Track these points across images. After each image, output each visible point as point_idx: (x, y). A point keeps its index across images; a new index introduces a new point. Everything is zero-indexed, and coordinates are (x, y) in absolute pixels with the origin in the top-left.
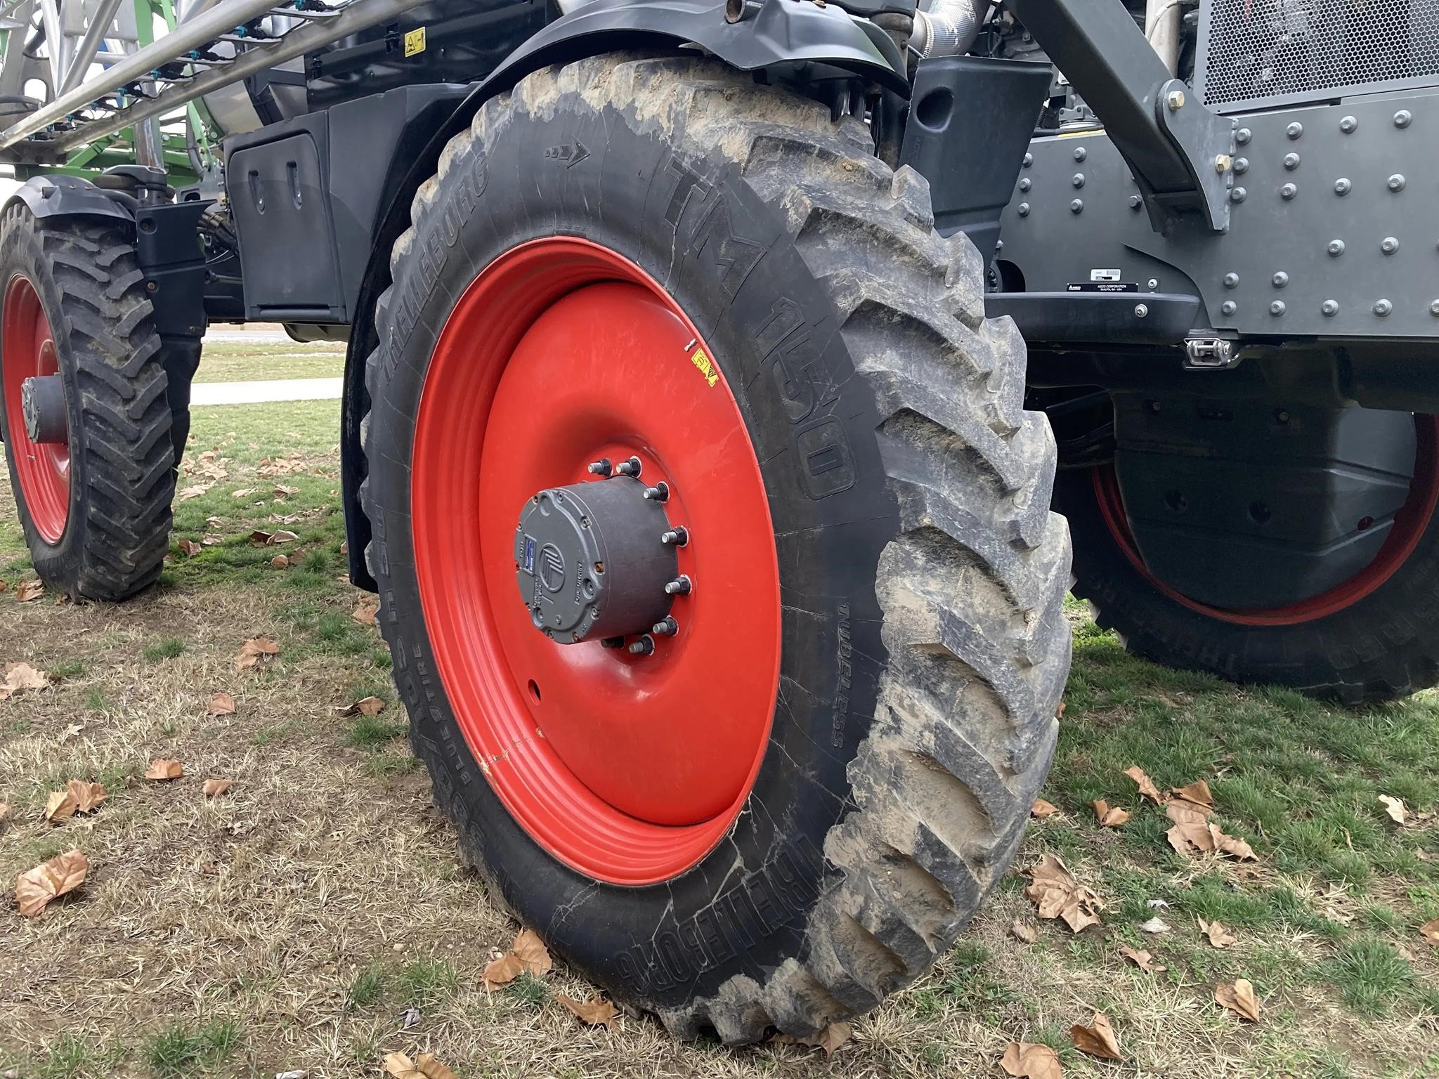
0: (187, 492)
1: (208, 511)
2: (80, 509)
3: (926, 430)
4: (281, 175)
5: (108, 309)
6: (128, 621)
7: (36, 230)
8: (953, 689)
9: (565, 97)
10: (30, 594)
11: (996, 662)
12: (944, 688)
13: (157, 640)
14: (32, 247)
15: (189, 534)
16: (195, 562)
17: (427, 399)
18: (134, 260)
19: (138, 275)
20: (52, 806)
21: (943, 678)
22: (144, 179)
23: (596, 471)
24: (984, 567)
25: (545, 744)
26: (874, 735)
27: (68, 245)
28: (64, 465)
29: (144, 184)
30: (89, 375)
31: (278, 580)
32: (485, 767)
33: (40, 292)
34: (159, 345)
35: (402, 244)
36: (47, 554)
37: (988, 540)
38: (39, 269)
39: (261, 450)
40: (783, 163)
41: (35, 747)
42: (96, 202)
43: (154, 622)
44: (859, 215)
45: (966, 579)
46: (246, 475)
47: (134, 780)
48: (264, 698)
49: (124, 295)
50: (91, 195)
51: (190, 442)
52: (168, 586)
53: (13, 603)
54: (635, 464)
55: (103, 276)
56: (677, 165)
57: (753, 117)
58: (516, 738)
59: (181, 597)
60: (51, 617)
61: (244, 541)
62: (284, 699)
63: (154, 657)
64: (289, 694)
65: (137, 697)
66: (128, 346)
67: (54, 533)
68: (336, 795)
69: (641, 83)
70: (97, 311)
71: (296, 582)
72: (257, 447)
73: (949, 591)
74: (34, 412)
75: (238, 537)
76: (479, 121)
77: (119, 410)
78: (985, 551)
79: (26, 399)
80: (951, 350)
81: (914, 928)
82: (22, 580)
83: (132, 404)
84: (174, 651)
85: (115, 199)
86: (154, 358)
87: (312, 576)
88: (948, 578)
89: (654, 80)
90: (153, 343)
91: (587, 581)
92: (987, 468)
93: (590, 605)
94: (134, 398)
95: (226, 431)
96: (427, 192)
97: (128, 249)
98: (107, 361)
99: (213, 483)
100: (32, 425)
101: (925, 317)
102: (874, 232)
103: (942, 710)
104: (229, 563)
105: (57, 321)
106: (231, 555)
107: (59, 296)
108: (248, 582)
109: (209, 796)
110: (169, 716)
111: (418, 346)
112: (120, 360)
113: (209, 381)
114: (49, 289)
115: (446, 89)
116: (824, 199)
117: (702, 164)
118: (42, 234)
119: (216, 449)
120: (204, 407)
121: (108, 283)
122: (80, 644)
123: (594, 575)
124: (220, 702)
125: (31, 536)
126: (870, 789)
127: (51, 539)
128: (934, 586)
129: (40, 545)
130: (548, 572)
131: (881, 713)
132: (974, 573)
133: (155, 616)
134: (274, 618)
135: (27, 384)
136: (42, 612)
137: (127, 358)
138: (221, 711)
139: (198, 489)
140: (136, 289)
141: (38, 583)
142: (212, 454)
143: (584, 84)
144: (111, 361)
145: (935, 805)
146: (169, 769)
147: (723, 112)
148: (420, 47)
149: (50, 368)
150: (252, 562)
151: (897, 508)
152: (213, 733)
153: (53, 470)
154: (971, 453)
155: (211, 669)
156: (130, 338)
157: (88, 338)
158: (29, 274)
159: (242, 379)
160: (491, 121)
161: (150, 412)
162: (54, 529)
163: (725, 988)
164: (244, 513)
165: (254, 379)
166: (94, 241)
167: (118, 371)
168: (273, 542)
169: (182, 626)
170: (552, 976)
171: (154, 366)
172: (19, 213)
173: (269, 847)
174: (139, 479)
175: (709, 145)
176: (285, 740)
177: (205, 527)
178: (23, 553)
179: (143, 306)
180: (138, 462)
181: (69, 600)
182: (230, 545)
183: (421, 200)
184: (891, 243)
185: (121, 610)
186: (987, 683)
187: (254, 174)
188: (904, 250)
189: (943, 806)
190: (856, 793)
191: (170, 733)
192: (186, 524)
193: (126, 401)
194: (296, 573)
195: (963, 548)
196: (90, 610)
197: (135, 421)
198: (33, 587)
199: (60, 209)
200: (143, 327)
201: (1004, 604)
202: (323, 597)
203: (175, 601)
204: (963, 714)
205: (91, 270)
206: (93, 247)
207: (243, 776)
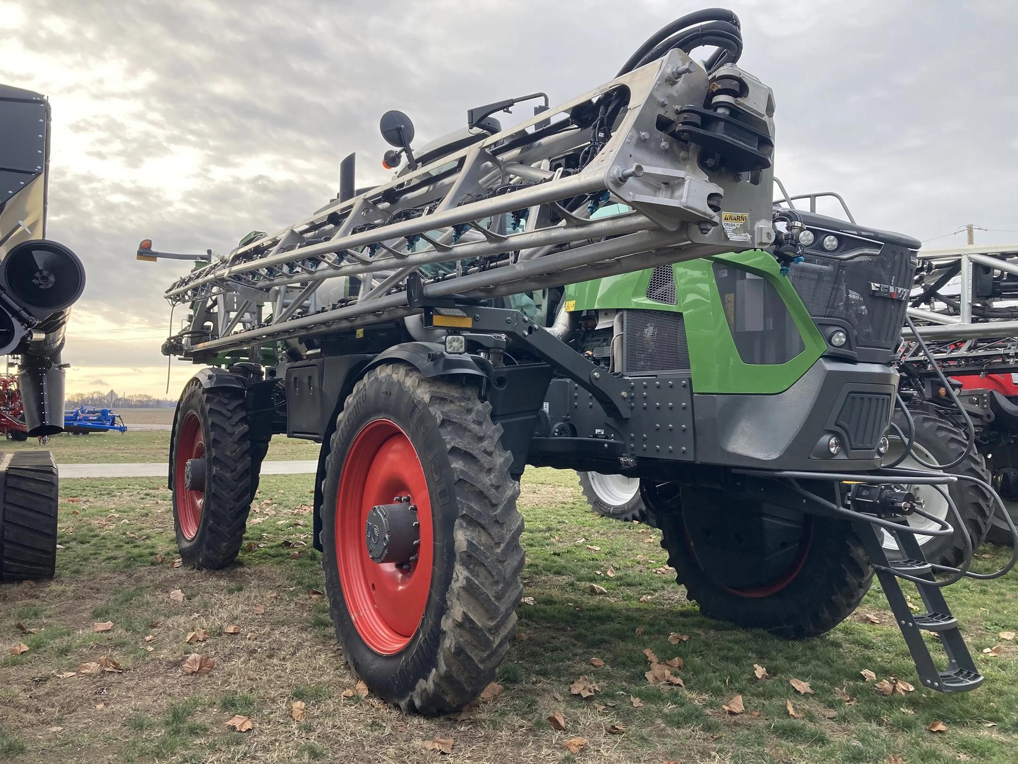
0: (253, 522)
1: (263, 531)
2: (206, 521)
3: (467, 485)
4: (306, 381)
5: (229, 429)
6: (220, 577)
7: (203, 393)
8: (474, 567)
9: (388, 375)
10: (176, 565)
11: (487, 558)
12: (471, 566)
13: (233, 585)
14: (200, 400)
15: (251, 541)
16: (254, 554)
17: (344, 473)
18: (242, 407)
19: (244, 414)
20: (189, 638)
21: (471, 563)
22: (252, 369)
23: (397, 500)
24: (483, 527)
25: (377, 611)
26: (453, 582)
27: (216, 400)
28: (199, 502)
29: (251, 372)
30: (218, 459)
31: (292, 564)
32: (353, 618)
33: (201, 421)
34: (249, 445)
35: (340, 416)
36: (186, 545)
37: (484, 519)
38: (203, 410)
39: (296, 501)
40: (439, 404)
41: (182, 619)
42: (230, 381)
43: (232, 578)
44: (456, 420)
45: (479, 532)
46: (285, 514)
47: (219, 633)
48: (277, 609)
49: (237, 423)
50: (228, 378)
51: (257, 495)
52: (241, 564)
53: (168, 568)
54: (409, 498)
55: (229, 414)
56: (413, 402)
57: (434, 389)
58: (366, 608)
59: (246, 568)
60: (186, 574)
61: (280, 545)
62: (286, 610)
63: (231, 592)
64: (288, 608)
65: (222, 606)
66: (236, 446)
67: (191, 535)
68: (301, 643)
69: (407, 375)
70: (224, 430)
71: (301, 565)
72: (294, 499)
73: (474, 535)
74: (190, 476)
75: (276, 544)
76: (366, 377)
77: (228, 475)
78: (483, 522)
79: (187, 470)
80: (479, 461)
81: (470, 654)
82: (173, 559)
83: (235, 473)
84: (240, 589)
85: (238, 379)
86: (247, 452)
87: (309, 562)
88: (473, 531)
89: (411, 374)
90: (247, 445)
91: (385, 538)
92: (486, 497)
93: (385, 547)
94: (236, 470)
95: (278, 489)
96: (349, 400)
97: (241, 401)
98: (227, 453)
99: (267, 517)
100: (188, 482)
101: (471, 451)
102: (460, 425)
103: (471, 573)
104: (270, 555)
105: (207, 434)
106: (272, 552)
107: (210, 423)
108: (278, 564)
109: (249, 639)
110: (236, 613)
111: (342, 453)
112: (231, 452)
113: (273, 460)
114: (206, 420)
115: (366, 356)
116: (447, 416)
117: (419, 402)
118: (205, 395)
119: (271, 499)
120: (268, 476)
121: (231, 418)
122: (199, 586)
123: (387, 536)
124: (258, 609)
125: (180, 536)
126: (452, 601)
127: (189, 537)
128: (468, 533)
129: (183, 541)
130: (374, 536)
131: (454, 575)
132: (481, 530)
133: (233, 576)
134: (288, 579)
135: (189, 462)
136: (181, 571)
137: (235, 452)
138: (258, 612)
139: (258, 520)
140: (243, 420)
141: (180, 560)
142: (269, 502)
143: (393, 372)
144: (228, 453)
145: (471, 607)
146: (234, 629)
147: (427, 386)
148: (361, 336)
149: (200, 454)
150: (282, 555)
151: (458, 509)
152: (253, 620)
153: (193, 504)
154: (481, 492)
155: (256, 597)
156: (237, 443)
157: (219, 442)
158: (197, 412)
159: (292, 459)
160: (369, 378)
161: (242, 477)
162: (191, 532)
163: (417, 686)
164: (281, 532)
165: (299, 459)
166: (227, 398)
167: (230, 458)
168: (293, 547)
169: (245, 580)
170: (368, 697)
171: (246, 455)
172: (196, 385)
173: (270, 657)
174: (232, 509)
175: (421, 396)
176: (283, 623)
177: (260, 538)
178: (174, 547)
179: (244, 428)
180: (234, 500)
181: (193, 568)
182: (272, 547)
183: (347, 402)
184: (466, 429)
185: (217, 573)
186: (484, 565)
187: (295, 378)
188: (470, 431)
189: (474, 607)
190: (448, 603)
191: (236, 618)
192: (251, 537)
193: (232, 471)
194: (301, 561)
195: (476, 521)
196: (204, 572)
197: (235, 480)
198: (178, 561)
199: (215, 384)
200: (243, 438)
201: (491, 540)
202: (312, 571)
203: (242, 570)
204: (478, 576)
205: (224, 411)
206: (226, 401)
207: (264, 634)
